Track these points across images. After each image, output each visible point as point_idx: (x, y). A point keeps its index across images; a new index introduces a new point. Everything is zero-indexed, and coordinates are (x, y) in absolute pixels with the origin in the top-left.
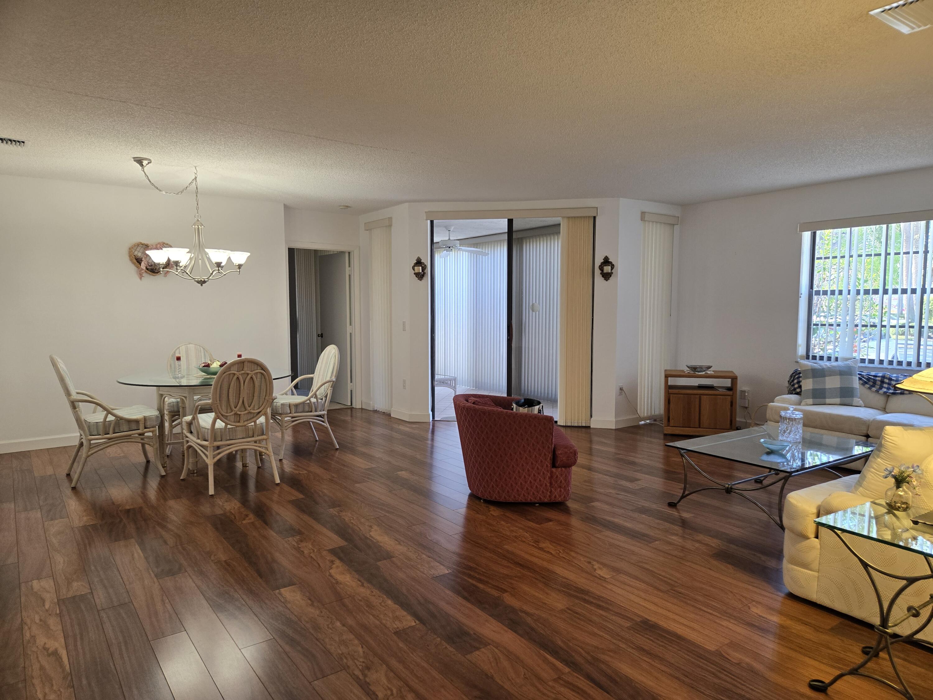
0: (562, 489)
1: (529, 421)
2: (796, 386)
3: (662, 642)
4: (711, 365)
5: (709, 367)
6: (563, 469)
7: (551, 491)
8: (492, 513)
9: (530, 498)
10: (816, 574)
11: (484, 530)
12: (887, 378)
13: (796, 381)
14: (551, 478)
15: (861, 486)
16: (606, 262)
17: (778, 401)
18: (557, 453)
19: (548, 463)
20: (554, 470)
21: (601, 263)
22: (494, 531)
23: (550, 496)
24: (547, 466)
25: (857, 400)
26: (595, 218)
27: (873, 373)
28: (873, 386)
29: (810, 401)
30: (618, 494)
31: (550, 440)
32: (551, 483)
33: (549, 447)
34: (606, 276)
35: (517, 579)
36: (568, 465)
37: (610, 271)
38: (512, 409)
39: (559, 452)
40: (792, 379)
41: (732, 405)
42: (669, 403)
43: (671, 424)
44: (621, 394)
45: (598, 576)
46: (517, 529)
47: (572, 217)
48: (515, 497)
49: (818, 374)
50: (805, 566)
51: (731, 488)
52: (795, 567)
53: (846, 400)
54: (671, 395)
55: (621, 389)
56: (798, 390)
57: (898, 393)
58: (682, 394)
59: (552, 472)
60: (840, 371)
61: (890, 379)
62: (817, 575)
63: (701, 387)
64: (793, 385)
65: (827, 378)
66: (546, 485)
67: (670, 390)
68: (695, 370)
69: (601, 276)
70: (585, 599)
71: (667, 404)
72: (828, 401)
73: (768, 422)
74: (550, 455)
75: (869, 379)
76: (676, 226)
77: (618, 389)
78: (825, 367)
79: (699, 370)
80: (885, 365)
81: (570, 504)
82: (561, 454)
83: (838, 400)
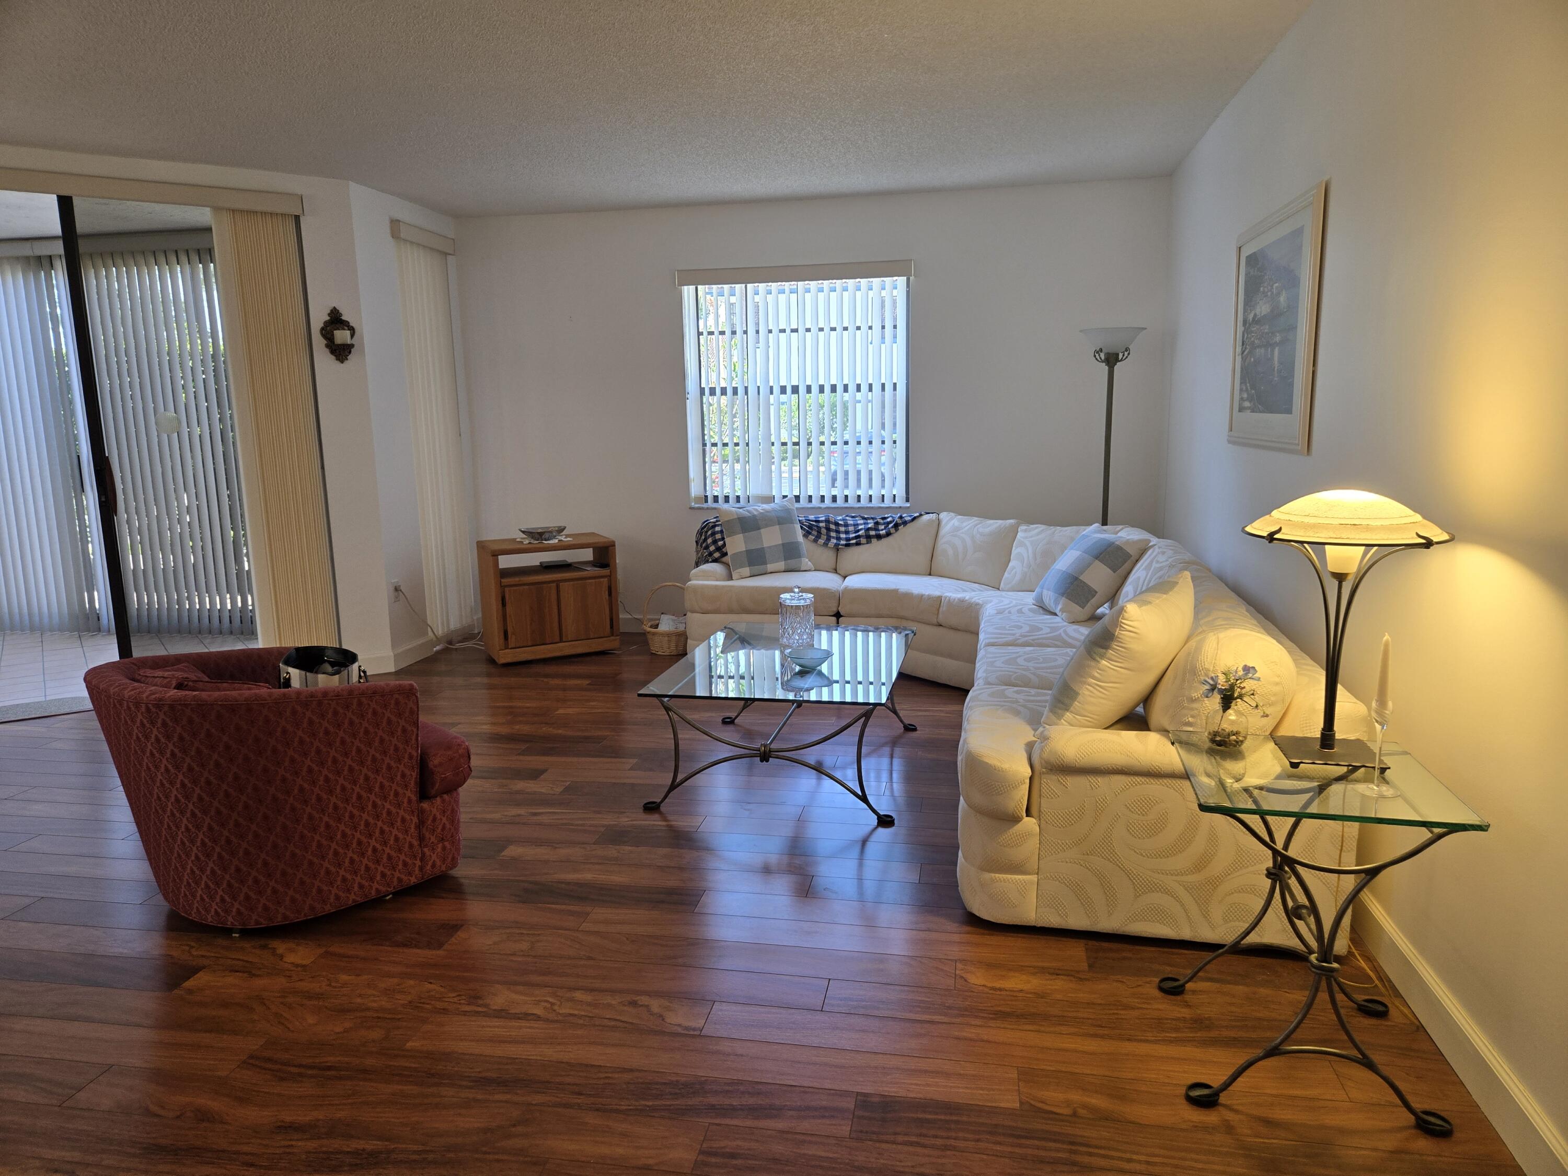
0: (446, 843)
1: (360, 704)
2: (712, 548)
3: (936, 1137)
4: (562, 524)
5: (561, 530)
6: (445, 796)
7: (423, 854)
8: (291, 958)
9: (376, 887)
10: (1034, 878)
11: (311, 1020)
12: (832, 523)
13: (710, 541)
14: (421, 823)
15: (1067, 710)
16: (336, 320)
17: (697, 577)
18: (431, 765)
19: (411, 794)
20: (425, 805)
21: (325, 323)
22: (342, 1011)
23: (421, 869)
24: (410, 801)
25: (806, 562)
26: (297, 218)
27: (812, 517)
28: (819, 536)
29: (746, 571)
30: (535, 814)
31: (414, 737)
32: (421, 839)
33: (411, 757)
34: (341, 352)
35: (520, 1129)
36: (452, 788)
37: (349, 342)
38: (287, 683)
39: (436, 762)
40: (703, 537)
41: (610, 594)
42: (504, 604)
43: (511, 645)
44: (397, 599)
45: (680, 1030)
46: (396, 980)
47: (242, 211)
48: (337, 898)
49: (749, 524)
50: (1016, 868)
51: (770, 751)
52: (997, 875)
53: (792, 563)
54: (507, 589)
55: (397, 589)
56: (717, 555)
57: (853, 544)
58: (524, 585)
59: (422, 811)
60: (777, 517)
61: (837, 524)
62: (1036, 880)
63: (547, 568)
64: (707, 547)
65: (762, 531)
66: (411, 846)
67: (502, 580)
68: (538, 536)
69: (327, 351)
70: (712, 1107)
71: (500, 605)
72: (770, 567)
73: (689, 614)
74: (413, 775)
75: (810, 527)
76: (450, 258)
77: (392, 589)
78: (756, 513)
79: (547, 535)
80: (803, 503)
81: (465, 871)
82: (441, 764)
83: (781, 565)
